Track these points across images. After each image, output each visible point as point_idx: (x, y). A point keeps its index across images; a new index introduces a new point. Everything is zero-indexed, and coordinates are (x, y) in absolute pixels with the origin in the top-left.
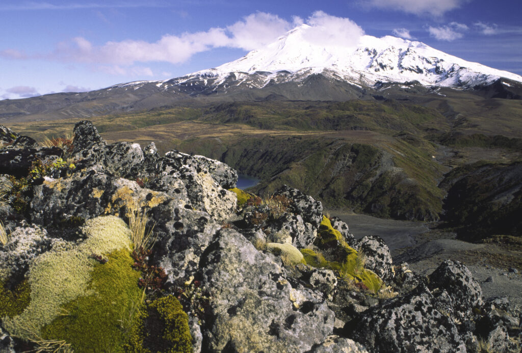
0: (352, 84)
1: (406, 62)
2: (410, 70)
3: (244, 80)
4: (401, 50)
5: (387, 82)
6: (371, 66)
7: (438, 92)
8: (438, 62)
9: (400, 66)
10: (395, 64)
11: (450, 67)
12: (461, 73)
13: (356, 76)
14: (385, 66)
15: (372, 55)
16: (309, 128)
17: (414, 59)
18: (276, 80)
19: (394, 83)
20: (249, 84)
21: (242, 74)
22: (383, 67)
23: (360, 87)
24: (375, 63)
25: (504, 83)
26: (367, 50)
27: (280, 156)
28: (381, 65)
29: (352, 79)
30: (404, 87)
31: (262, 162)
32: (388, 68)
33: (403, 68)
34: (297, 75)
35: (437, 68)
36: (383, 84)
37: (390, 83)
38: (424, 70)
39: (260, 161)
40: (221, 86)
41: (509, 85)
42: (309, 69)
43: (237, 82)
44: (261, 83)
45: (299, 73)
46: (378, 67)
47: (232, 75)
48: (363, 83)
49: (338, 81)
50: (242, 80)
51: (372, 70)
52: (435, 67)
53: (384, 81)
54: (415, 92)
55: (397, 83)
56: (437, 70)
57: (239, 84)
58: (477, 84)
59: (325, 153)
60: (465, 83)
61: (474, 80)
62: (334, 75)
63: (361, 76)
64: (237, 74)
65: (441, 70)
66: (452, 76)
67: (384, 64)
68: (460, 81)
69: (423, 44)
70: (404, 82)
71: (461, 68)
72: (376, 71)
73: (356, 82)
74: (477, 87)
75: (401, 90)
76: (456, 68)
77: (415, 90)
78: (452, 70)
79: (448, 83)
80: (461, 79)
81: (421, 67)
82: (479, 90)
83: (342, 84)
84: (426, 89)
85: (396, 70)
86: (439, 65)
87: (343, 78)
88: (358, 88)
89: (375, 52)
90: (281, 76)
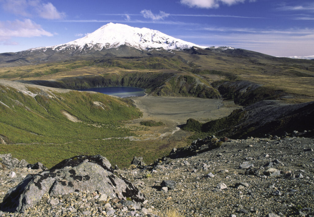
0: (137, 48)
1: (155, 39)
2: (156, 42)
3: (92, 47)
4: (152, 34)
5: (151, 48)
6: (141, 41)
7: (172, 51)
8: (167, 39)
9: (152, 41)
10: (150, 40)
11: (172, 41)
12: (177, 44)
13: (138, 45)
14: (147, 41)
15: (141, 36)
16: (144, 69)
17: (157, 38)
18: (105, 47)
19: (154, 48)
20: (95, 49)
21: (90, 45)
22: (146, 41)
23: (141, 50)
24: (142, 40)
25: (195, 48)
26: (138, 34)
27: (147, 80)
28: (145, 40)
29: (136, 46)
30: (158, 50)
31: (140, 82)
32: (148, 41)
33: (153, 41)
34: (114, 45)
35: (167, 42)
36: (149, 49)
37: (152, 48)
38: (162, 42)
39: (139, 82)
40: (83, 49)
41: (196, 49)
42: (118, 42)
43: (89, 48)
44: (100, 48)
45: (114, 44)
46: (144, 41)
47: (86, 45)
48: (141, 48)
49: (131, 47)
50: (91, 47)
51: (142, 42)
52: (166, 41)
53: (149, 47)
54: (162, 52)
55: (155, 48)
56: (167, 43)
57: (90, 49)
58: (184, 48)
59: (175, 79)
60: (179, 48)
61: (182, 47)
62: (129, 45)
63: (139, 45)
64: (88, 45)
65: (168, 42)
66: (173, 45)
67: (146, 40)
68: (177, 47)
69: (158, 31)
70: (157, 48)
71: (177, 42)
72: (143, 43)
73: (138, 47)
74: (184, 50)
75: (157, 51)
76: (175, 42)
77: (162, 51)
78: (173, 42)
79: (172, 48)
80: (177, 46)
81: (161, 41)
82: (186, 50)
83: (133, 48)
84: (166, 50)
85: (151, 42)
86: (167, 40)
87: (133, 46)
88: (140, 50)
89: (141, 35)
90: (107, 45)
